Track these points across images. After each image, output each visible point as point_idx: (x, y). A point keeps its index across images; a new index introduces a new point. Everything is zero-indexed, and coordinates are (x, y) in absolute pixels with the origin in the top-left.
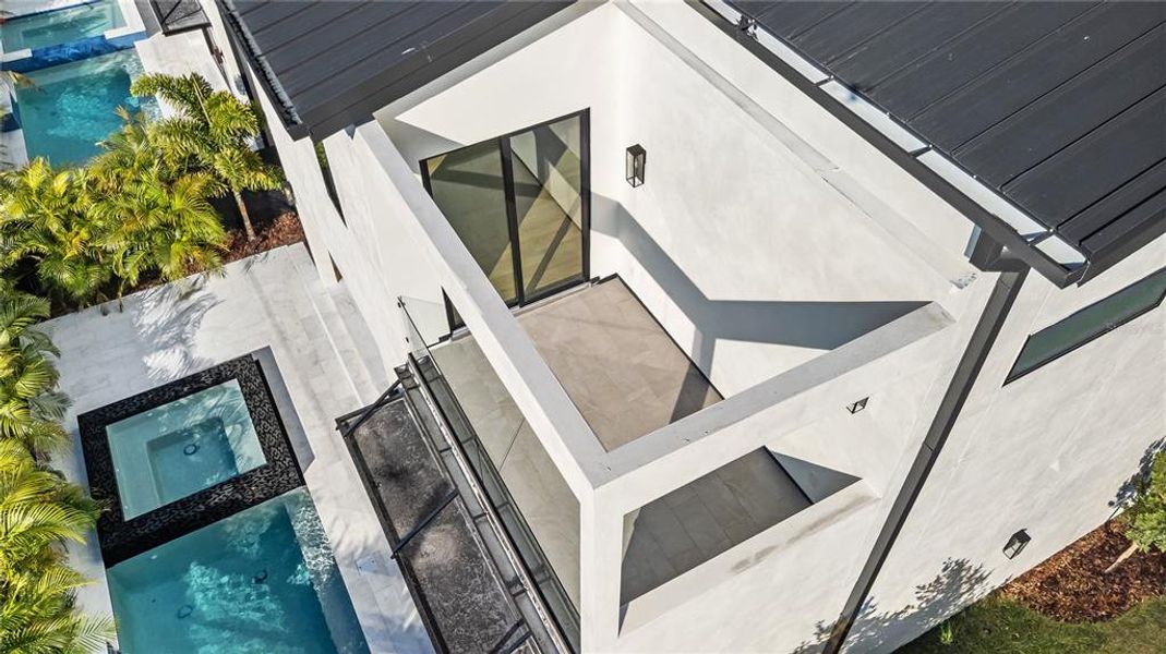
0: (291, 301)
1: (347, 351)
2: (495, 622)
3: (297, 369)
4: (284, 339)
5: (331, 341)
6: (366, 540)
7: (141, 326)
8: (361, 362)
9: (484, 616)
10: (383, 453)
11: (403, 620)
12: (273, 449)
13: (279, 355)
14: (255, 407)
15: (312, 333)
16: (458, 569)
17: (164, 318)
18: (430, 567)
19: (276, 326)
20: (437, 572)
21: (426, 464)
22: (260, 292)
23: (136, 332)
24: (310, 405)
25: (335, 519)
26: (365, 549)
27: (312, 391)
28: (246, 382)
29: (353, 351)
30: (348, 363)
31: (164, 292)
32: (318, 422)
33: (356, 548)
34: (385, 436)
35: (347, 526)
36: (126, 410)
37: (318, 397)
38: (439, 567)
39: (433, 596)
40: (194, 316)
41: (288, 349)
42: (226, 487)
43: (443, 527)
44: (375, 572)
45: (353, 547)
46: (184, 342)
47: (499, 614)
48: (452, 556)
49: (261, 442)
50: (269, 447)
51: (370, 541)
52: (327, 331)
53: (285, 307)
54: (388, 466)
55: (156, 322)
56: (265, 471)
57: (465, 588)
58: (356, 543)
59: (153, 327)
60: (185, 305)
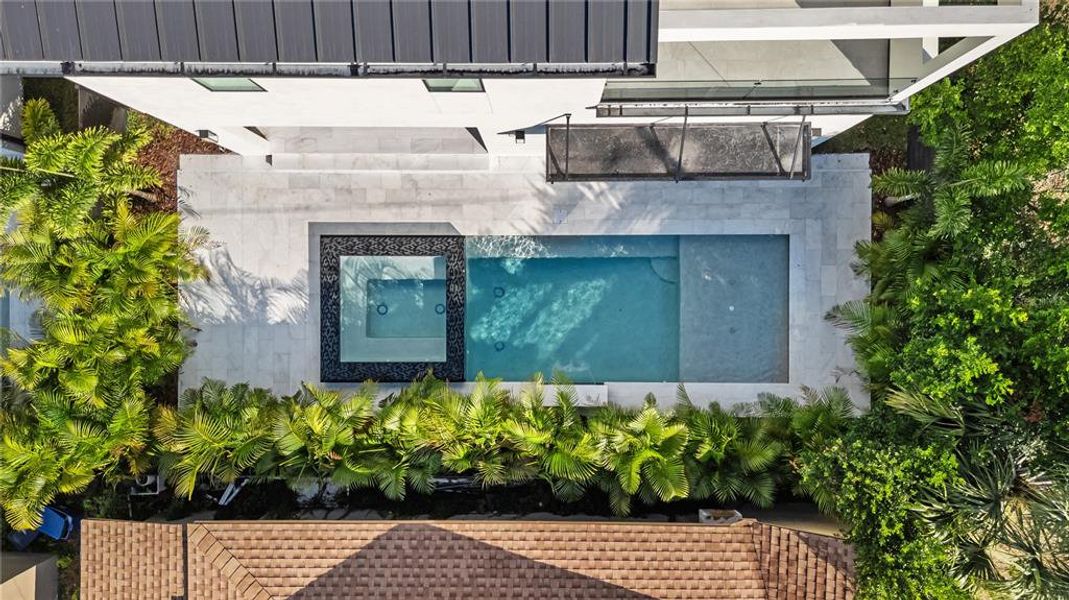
0: (260, 190)
1: (354, 163)
2: (754, 139)
3: (350, 208)
4: (307, 208)
5: (332, 171)
6: (541, 211)
7: (227, 318)
8: (378, 155)
9: (748, 144)
10: (591, 160)
11: (613, 208)
12: (434, 248)
13: (323, 217)
14: (383, 250)
15: (313, 184)
16: (707, 146)
17: (225, 298)
18: (697, 161)
19: (286, 210)
20: (701, 159)
21: (617, 134)
22: (233, 211)
23: (233, 323)
24: (394, 210)
25: (512, 225)
26: (546, 213)
27: (381, 204)
28: (352, 250)
29: (357, 159)
30: (368, 167)
31: (190, 291)
32: (416, 210)
33: (544, 219)
34: (577, 153)
35: (523, 219)
36: (334, 343)
37: (389, 201)
38: (700, 157)
39: (717, 168)
40: (234, 273)
41: (320, 208)
42: (452, 290)
43: (672, 143)
44: (568, 213)
45: (541, 221)
46: (263, 288)
47: (751, 134)
48: (696, 146)
49: (422, 255)
50: (430, 250)
51: (542, 208)
52: (318, 171)
53: (265, 197)
54: (605, 160)
55: (227, 305)
56: (452, 259)
57: (722, 147)
58: (538, 217)
59: (233, 309)
60: (216, 278)
